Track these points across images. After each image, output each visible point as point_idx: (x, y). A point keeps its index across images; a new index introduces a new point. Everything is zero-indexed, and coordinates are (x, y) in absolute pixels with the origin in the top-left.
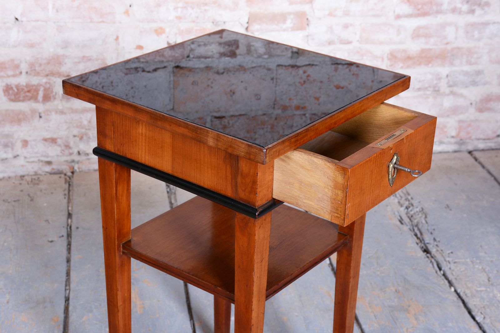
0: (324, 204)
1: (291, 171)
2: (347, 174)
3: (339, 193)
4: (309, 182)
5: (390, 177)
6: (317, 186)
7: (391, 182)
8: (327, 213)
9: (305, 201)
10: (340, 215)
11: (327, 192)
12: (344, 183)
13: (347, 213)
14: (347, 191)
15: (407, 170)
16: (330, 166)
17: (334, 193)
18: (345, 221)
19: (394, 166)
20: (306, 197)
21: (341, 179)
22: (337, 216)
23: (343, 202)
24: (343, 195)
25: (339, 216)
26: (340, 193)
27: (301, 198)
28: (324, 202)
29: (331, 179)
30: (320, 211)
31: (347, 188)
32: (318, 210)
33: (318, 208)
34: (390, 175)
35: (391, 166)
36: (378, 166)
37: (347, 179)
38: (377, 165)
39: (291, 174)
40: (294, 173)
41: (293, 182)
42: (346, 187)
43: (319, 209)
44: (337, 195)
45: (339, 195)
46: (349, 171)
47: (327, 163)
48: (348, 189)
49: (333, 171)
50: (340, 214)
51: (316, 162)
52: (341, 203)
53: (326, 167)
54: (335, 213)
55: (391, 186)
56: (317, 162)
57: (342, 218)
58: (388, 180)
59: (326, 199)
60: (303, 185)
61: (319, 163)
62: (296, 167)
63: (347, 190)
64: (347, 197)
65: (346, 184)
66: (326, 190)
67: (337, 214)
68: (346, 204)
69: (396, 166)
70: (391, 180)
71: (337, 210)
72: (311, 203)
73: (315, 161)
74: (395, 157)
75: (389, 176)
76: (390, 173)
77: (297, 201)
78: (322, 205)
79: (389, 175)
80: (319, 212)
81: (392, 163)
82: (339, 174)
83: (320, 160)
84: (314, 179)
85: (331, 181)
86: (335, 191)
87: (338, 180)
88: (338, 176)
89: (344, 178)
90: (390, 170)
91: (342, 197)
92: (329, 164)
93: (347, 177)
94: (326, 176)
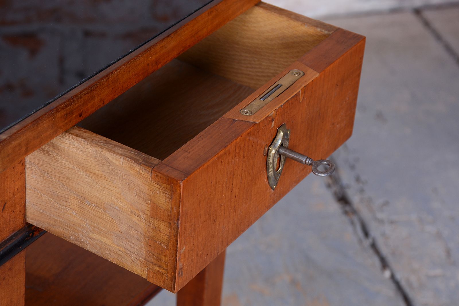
0: (131, 244)
1: (61, 173)
2: (176, 191)
4: (99, 199)
5: (271, 173)
6: (117, 208)
7: (272, 182)
8: (138, 263)
9: (91, 235)
10: (164, 269)
11: (138, 222)
12: (172, 208)
13: (179, 265)
14: (178, 226)
15: (304, 160)
16: (141, 171)
17: (152, 226)
18: (175, 282)
19: (278, 152)
20: (95, 227)
21: (164, 199)
22: (159, 272)
23: (171, 247)
24: (170, 232)
25: (162, 271)
26: (163, 227)
27: (84, 228)
28: (131, 242)
29: (143, 198)
30: (123, 257)
31: (179, 219)
32: (120, 255)
33: (120, 253)
34: (271, 169)
35: (274, 152)
36: (245, 159)
37: (177, 201)
38: (243, 158)
39: (63, 179)
40: (68, 178)
41: (66, 196)
42: (176, 217)
43: (122, 254)
44: (157, 230)
45: (162, 231)
46: (180, 187)
47: (134, 165)
48: (180, 222)
49: (147, 183)
50: (165, 267)
51: (111, 162)
52: (167, 246)
53: (132, 172)
54: (154, 264)
55: (272, 188)
56: (114, 161)
57: (169, 276)
58: (266, 180)
59: (136, 236)
60: (86, 203)
61: (117, 163)
62: (71, 167)
63: (178, 223)
64: (177, 238)
65: (175, 210)
66: (134, 219)
67: (159, 267)
68: (177, 251)
69: (282, 151)
70: (272, 178)
71: (159, 259)
72: (104, 240)
73: (110, 158)
74: (282, 134)
75: (268, 172)
76: (271, 166)
77: (76, 234)
78: (128, 247)
79: (268, 169)
80: (123, 259)
81: (274, 147)
82: (160, 189)
83: (121, 157)
84: (108, 194)
85: (145, 201)
86: (154, 223)
87: (159, 202)
88: (158, 192)
89: (170, 198)
90: (270, 160)
91: (167, 235)
92: (139, 168)
93: (178, 197)
94: (134, 192)
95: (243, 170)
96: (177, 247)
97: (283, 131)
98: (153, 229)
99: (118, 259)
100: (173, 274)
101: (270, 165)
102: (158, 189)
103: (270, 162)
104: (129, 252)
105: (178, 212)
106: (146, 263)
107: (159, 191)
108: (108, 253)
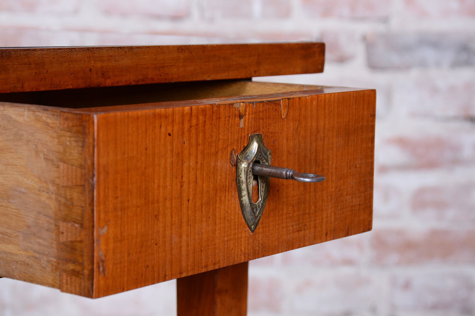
0: (41, 241)
2: (89, 132)
3: (75, 195)
4: (3, 185)
5: (245, 199)
6: (23, 190)
7: (249, 216)
8: (49, 269)
11: (47, 201)
12: (85, 160)
14: (93, 186)
15: (284, 173)
16: (49, 121)
17: (63, 200)
18: (93, 279)
19: (253, 169)
21: (76, 151)
22: (73, 271)
23: (87, 224)
24: (84, 201)
25: (78, 268)
28: (40, 238)
29: (52, 161)
31: (93, 175)
32: (28, 264)
33: (28, 260)
34: (244, 193)
35: (245, 165)
36: (200, 147)
37: (91, 148)
38: (197, 145)
42: (91, 173)
44: (69, 204)
45: (75, 204)
46: (93, 122)
48: (95, 179)
49: (55, 135)
50: (80, 260)
51: (15, 121)
52: (82, 225)
53: (39, 125)
54: (67, 261)
55: (250, 228)
56: (18, 118)
57: (86, 272)
58: (238, 206)
59: (46, 225)
61: (21, 119)
63: (93, 180)
64: (93, 206)
65: (89, 162)
66: (43, 199)
67: (74, 262)
68: (93, 227)
70: (248, 209)
71: (73, 250)
72: (10, 248)
73: (13, 116)
74: (255, 146)
75: (240, 196)
76: (244, 186)
78: (37, 247)
79: (240, 191)
80: (31, 270)
81: (246, 158)
82: (70, 137)
83: (25, 109)
84: (12, 173)
85: (54, 165)
86: (65, 194)
87: (71, 158)
88: (68, 144)
89: (83, 147)
90: (241, 176)
91: (82, 207)
92: (46, 115)
93: (91, 141)
94: (42, 155)
95: (199, 165)
96: (93, 221)
97: (257, 142)
98: (65, 204)
99: (26, 272)
100: (90, 267)
101: (242, 185)
102: (68, 139)
103: (241, 179)
104: (38, 256)
105: (93, 164)
106: (58, 263)
107: (70, 141)
108: (14, 267)
